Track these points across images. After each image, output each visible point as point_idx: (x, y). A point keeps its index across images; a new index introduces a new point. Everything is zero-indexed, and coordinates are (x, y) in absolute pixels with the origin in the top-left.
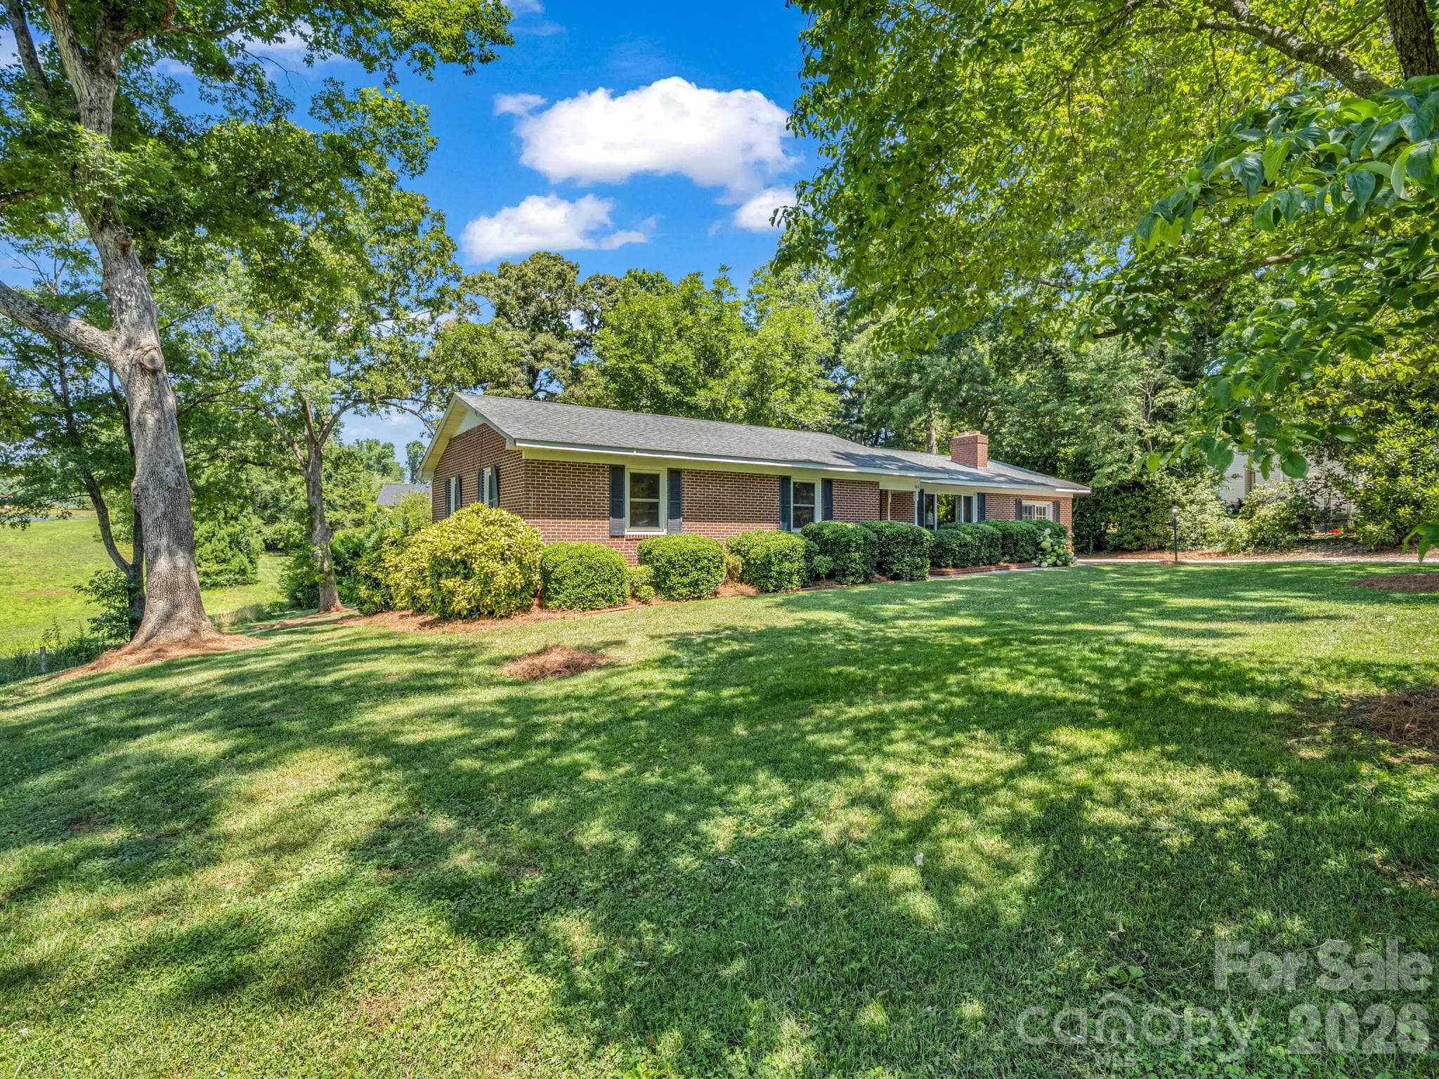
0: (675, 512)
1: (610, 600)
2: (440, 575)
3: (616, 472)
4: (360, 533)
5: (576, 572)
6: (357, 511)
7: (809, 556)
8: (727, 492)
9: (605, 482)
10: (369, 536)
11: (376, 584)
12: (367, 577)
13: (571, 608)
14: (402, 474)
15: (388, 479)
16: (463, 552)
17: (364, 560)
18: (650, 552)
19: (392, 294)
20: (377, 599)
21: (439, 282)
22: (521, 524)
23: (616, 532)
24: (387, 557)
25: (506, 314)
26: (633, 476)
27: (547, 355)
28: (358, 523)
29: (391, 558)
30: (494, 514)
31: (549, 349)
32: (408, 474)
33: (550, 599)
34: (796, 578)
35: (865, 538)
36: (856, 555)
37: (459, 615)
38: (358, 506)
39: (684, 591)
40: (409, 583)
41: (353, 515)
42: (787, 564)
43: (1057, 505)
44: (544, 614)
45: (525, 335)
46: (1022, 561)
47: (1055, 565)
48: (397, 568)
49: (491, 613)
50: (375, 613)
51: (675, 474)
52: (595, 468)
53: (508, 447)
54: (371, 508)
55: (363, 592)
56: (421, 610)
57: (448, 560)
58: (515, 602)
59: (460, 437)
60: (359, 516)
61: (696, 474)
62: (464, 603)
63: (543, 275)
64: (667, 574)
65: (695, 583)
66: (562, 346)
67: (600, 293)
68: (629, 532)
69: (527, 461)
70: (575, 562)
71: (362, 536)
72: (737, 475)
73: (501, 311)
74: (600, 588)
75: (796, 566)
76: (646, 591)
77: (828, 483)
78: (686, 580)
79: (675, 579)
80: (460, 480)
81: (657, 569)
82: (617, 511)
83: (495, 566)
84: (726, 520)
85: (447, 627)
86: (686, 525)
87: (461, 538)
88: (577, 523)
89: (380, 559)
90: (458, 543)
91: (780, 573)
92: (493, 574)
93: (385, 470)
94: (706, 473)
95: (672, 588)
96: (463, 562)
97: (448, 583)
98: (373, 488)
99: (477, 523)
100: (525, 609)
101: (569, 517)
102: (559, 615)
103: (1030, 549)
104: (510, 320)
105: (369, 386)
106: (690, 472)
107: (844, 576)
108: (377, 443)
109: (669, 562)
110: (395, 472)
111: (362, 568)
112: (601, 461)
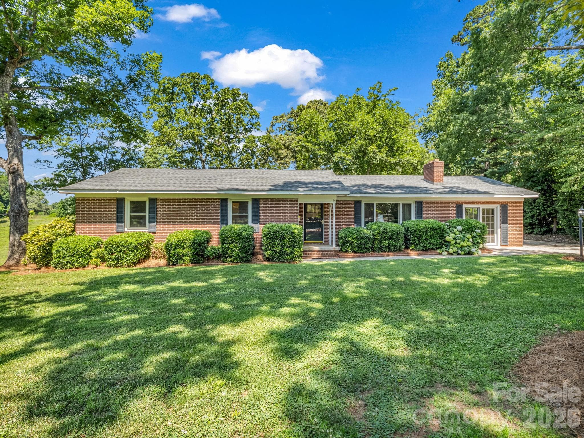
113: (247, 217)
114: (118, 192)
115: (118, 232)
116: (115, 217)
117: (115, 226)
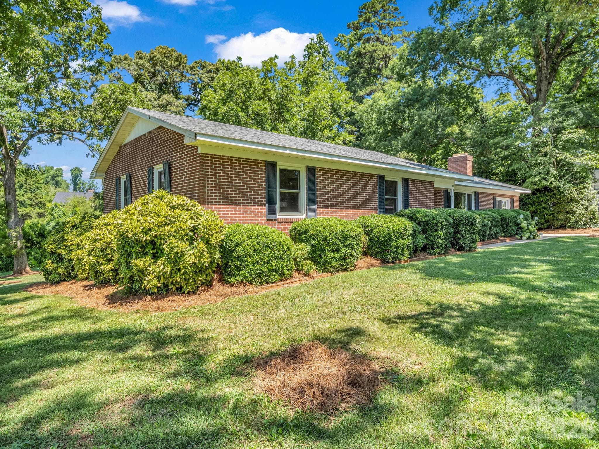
0: (312, 201)
1: (282, 274)
2: (129, 255)
3: (271, 166)
4: (43, 221)
5: (255, 251)
6: (40, 208)
7: (414, 235)
8: (345, 186)
9: (262, 175)
10: (48, 223)
11: (60, 259)
12: (52, 253)
13: (251, 283)
14: (68, 187)
15: (58, 189)
16: (153, 233)
17: (50, 239)
18: (306, 232)
19: (66, 60)
20: (61, 270)
21: (98, 56)
22: (200, 208)
23: (272, 216)
24: (70, 237)
25: (142, 83)
26: (282, 171)
27: (169, 107)
28: (41, 215)
29: (72, 238)
30: (176, 200)
31: (170, 104)
32: (72, 187)
33: (231, 275)
34: (406, 251)
35: (446, 220)
36: (441, 233)
37: (147, 292)
38: (40, 204)
39: (335, 264)
40: (93, 259)
41: (37, 210)
42: (401, 241)
43: (512, 200)
44: (227, 289)
45: (154, 95)
46: (512, 236)
47: (529, 238)
48: (79, 247)
49: (179, 289)
50: (59, 282)
51: (311, 171)
52: (255, 163)
53: (187, 141)
54: (49, 205)
55: (49, 265)
56: (104, 283)
57: (138, 241)
58: (202, 278)
59: (130, 143)
60: (41, 211)
61: (325, 171)
62: (155, 282)
63: (167, 57)
64: (323, 250)
65: (343, 258)
66: (178, 103)
67: (202, 72)
68: (281, 216)
69: (202, 155)
70: (254, 241)
71: (44, 223)
72: (352, 173)
73: (138, 79)
74: (274, 264)
75: (407, 242)
76: (308, 265)
77: (406, 181)
78: (337, 255)
79: (330, 255)
80: (130, 177)
81: (313, 246)
82: (270, 200)
83: (184, 246)
84: (345, 207)
85: (139, 305)
86: (319, 211)
87: (150, 221)
88: (241, 209)
89: (63, 239)
90: (147, 225)
91: (397, 248)
92: (183, 254)
93: (57, 184)
94: (332, 171)
95: (326, 262)
96: (153, 243)
97: (140, 263)
98: (50, 194)
99: (163, 208)
100: (209, 285)
101: (236, 204)
102: (241, 289)
103: (514, 228)
104: (144, 86)
105: (50, 120)
106: (322, 169)
107: (433, 249)
108: (52, 168)
109: (325, 239)
110: (64, 186)
111: (49, 245)
112: (260, 158)
113: (395, 201)
114: (288, 151)
115: (268, 220)
116: (263, 193)
117: (263, 209)
